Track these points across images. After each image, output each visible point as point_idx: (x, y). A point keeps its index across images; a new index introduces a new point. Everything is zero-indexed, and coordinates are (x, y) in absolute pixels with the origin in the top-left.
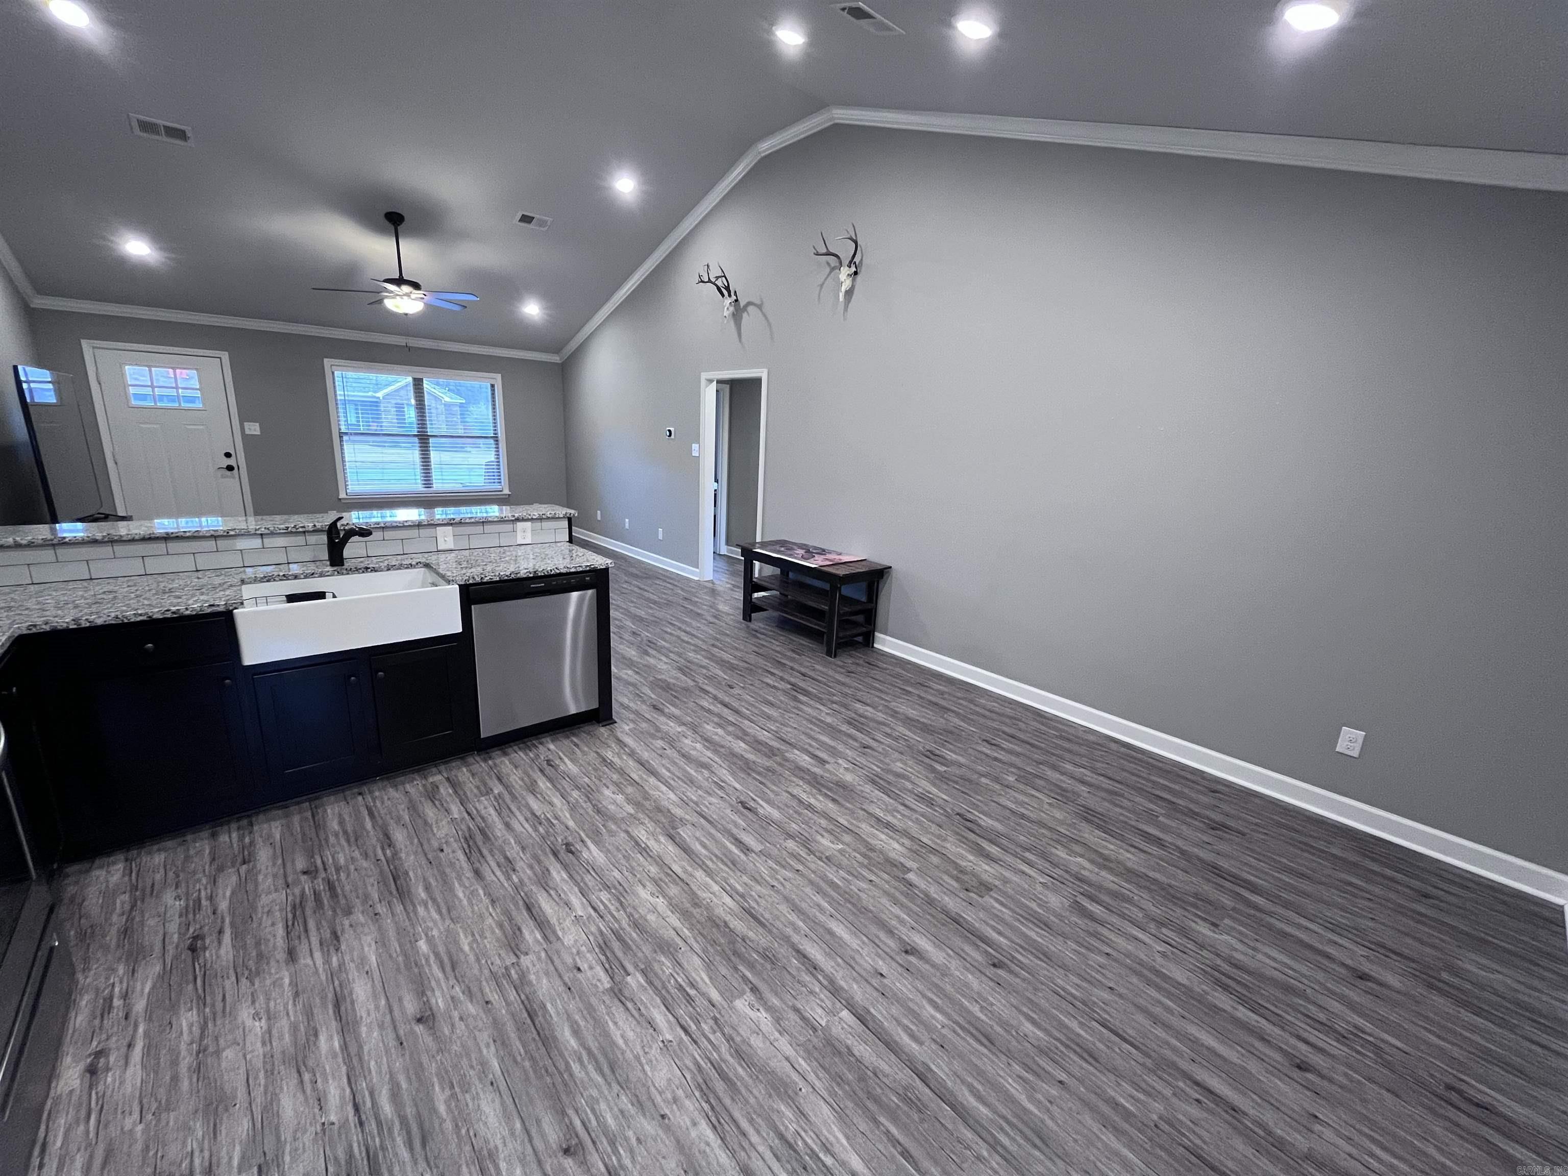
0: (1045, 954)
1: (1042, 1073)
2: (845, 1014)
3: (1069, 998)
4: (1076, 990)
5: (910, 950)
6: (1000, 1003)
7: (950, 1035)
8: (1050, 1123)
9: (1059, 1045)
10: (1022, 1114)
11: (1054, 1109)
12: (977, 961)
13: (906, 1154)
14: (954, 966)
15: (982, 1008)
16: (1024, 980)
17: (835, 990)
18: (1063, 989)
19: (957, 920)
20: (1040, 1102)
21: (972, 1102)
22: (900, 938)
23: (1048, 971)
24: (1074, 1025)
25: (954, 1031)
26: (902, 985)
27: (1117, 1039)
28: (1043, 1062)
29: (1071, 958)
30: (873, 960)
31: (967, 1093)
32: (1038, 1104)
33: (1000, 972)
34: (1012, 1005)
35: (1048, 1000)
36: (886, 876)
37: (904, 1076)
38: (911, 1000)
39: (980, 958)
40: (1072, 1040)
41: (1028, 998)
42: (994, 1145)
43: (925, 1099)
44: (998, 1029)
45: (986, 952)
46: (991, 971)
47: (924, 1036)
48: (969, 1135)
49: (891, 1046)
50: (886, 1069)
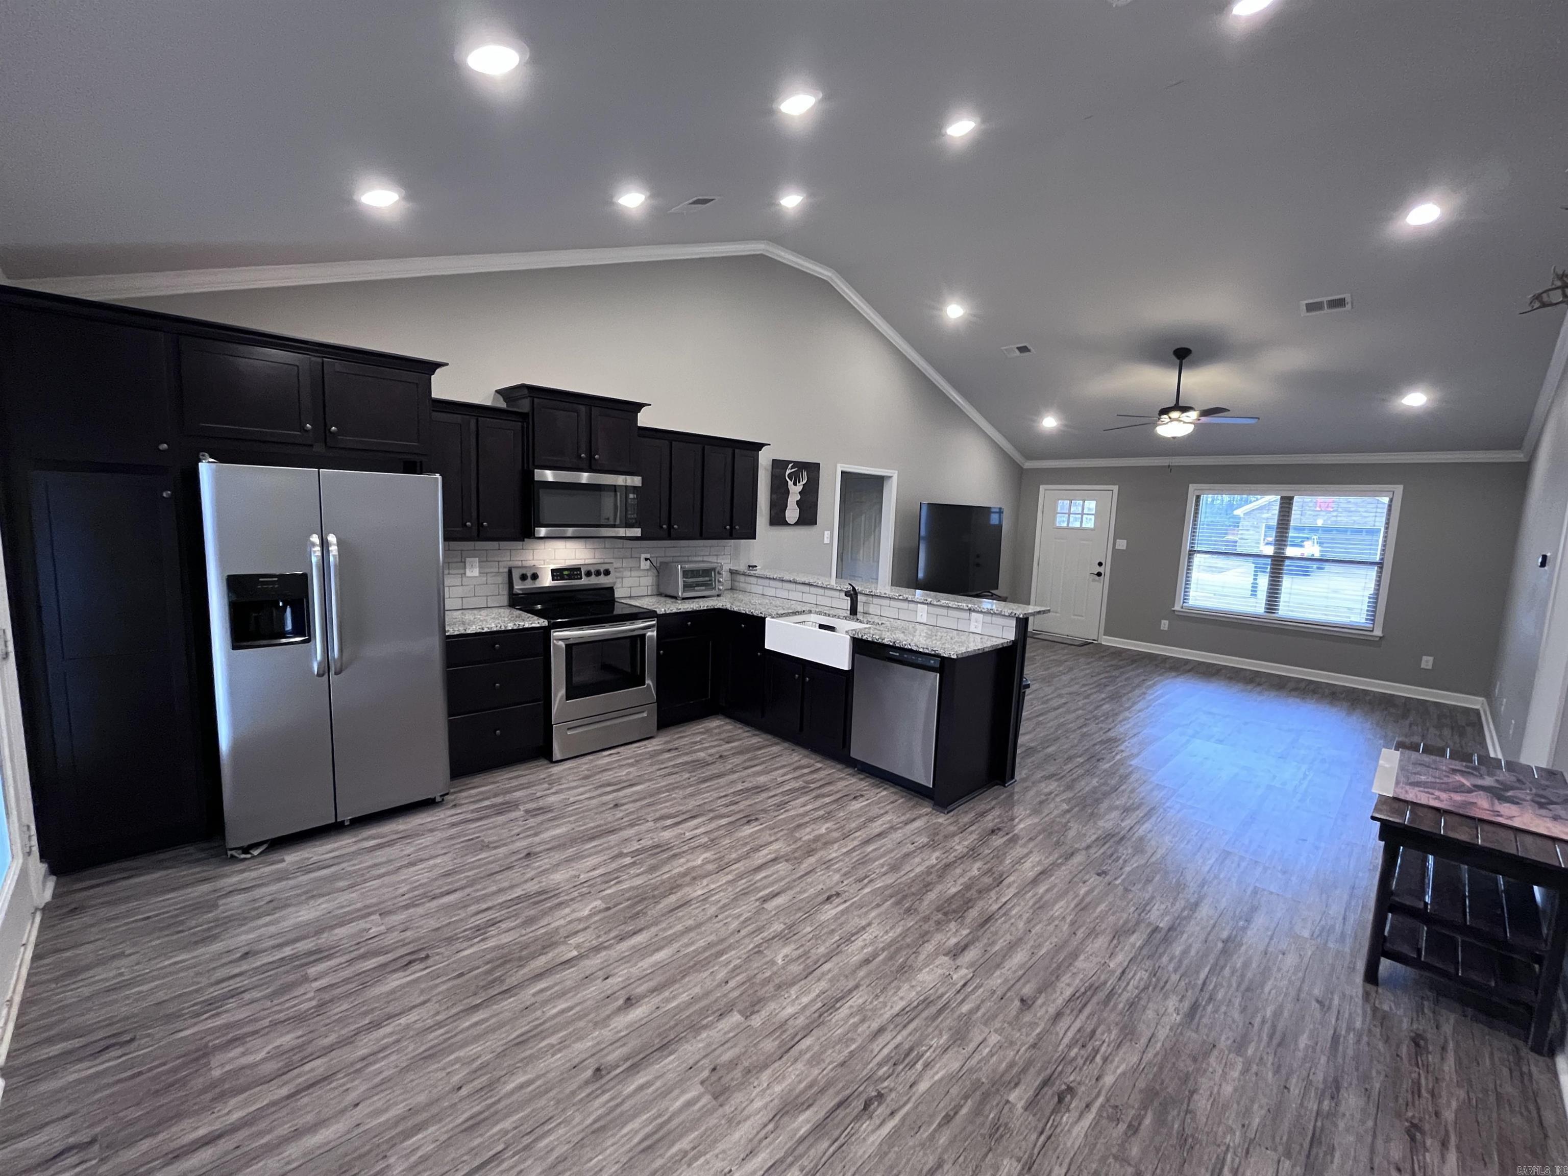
0: (603, 1129)
1: (474, 1076)
2: (575, 953)
3: (539, 1131)
4: (547, 1146)
5: (630, 1002)
6: (555, 1062)
7: (533, 1016)
8: (436, 1066)
9: (493, 1100)
10: (451, 1049)
11: (444, 1074)
12: (607, 1055)
13: (461, 975)
14: (606, 1034)
15: (553, 1046)
16: (573, 1093)
17: (597, 949)
18: (550, 1132)
19: (665, 1047)
20: (452, 1065)
21: (475, 1018)
22: (645, 996)
23: (578, 1124)
24: (507, 1124)
25: (537, 1019)
26: (593, 991)
27: (477, 1163)
28: (484, 1079)
29: (591, 1160)
30: (622, 976)
31: (482, 1017)
32: (452, 1063)
33: (589, 1073)
34: (548, 1072)
35: (543, 1108)
36: (736, 994)
37: (511, 981)
38: (576, 995)
39: (609, 1058)
40: (493, 1115)
41: (551, 1090)
42: (440, 1025)
43: (490, 991)
44: (528, 1053)
45: (618, 1066)
46: (592, 1064)
47: (539, 998)
48: (454, 1011)
49: (539, 976)
50: (521, 972)
